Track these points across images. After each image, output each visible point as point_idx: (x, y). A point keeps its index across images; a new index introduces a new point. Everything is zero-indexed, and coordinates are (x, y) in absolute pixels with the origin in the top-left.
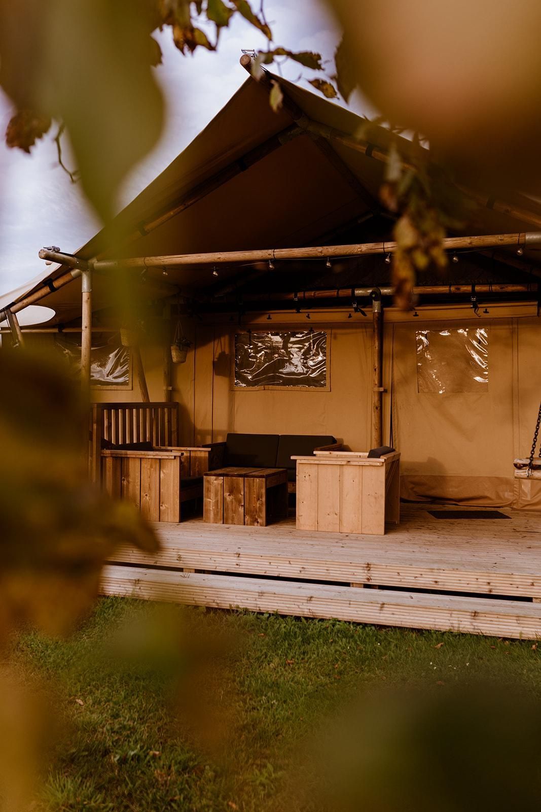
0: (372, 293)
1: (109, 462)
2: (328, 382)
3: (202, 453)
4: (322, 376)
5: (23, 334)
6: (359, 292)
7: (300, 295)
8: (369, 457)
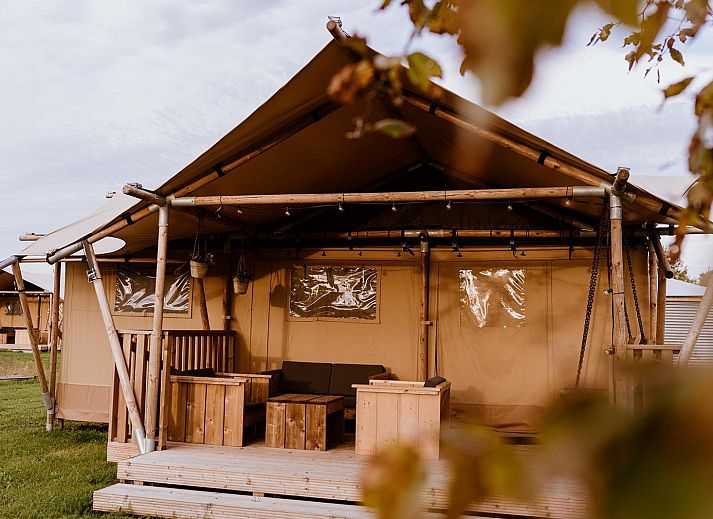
0: (420, 235)
1: (175, 387)
2: (377, 314)
3: (264, 380)
4: (372, 309)
5: (98, 263)
6: (408, 233)
7: (353, 234)
8: (425, 386)
